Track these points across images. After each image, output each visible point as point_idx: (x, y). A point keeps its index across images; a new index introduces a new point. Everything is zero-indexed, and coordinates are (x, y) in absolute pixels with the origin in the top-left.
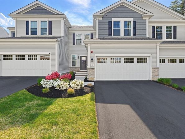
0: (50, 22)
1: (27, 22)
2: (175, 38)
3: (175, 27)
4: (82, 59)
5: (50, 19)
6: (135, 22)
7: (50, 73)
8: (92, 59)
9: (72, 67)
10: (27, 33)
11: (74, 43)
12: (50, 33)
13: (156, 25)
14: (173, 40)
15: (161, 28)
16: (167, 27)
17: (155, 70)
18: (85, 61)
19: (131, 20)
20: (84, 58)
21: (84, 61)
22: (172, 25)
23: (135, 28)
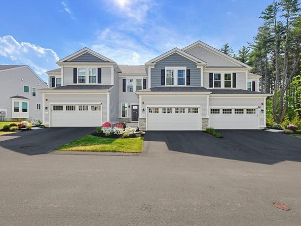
0: (99, 70)
1: (75, 70)
2: (234, 86)
3: (234, 75)
4: (134, 108)
5: (100, 67)
6: (188, 71)
7: (103, 123)
8: (143, 110)
9: (122, 117)
10: (75, 82)
11: (124, 90)
12: (99, 82)
13: (214, 72)
14: (232, 88)
15: (219, 75)
16: (226, 75)
17: (205, 120)
18: (137, 111)
19: (185, 68)
20: (135, 108)
21: (135, 110)
22: (231, 72)
23: (188, 77)
